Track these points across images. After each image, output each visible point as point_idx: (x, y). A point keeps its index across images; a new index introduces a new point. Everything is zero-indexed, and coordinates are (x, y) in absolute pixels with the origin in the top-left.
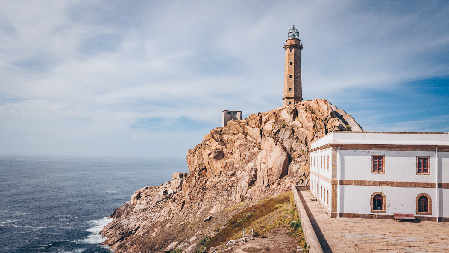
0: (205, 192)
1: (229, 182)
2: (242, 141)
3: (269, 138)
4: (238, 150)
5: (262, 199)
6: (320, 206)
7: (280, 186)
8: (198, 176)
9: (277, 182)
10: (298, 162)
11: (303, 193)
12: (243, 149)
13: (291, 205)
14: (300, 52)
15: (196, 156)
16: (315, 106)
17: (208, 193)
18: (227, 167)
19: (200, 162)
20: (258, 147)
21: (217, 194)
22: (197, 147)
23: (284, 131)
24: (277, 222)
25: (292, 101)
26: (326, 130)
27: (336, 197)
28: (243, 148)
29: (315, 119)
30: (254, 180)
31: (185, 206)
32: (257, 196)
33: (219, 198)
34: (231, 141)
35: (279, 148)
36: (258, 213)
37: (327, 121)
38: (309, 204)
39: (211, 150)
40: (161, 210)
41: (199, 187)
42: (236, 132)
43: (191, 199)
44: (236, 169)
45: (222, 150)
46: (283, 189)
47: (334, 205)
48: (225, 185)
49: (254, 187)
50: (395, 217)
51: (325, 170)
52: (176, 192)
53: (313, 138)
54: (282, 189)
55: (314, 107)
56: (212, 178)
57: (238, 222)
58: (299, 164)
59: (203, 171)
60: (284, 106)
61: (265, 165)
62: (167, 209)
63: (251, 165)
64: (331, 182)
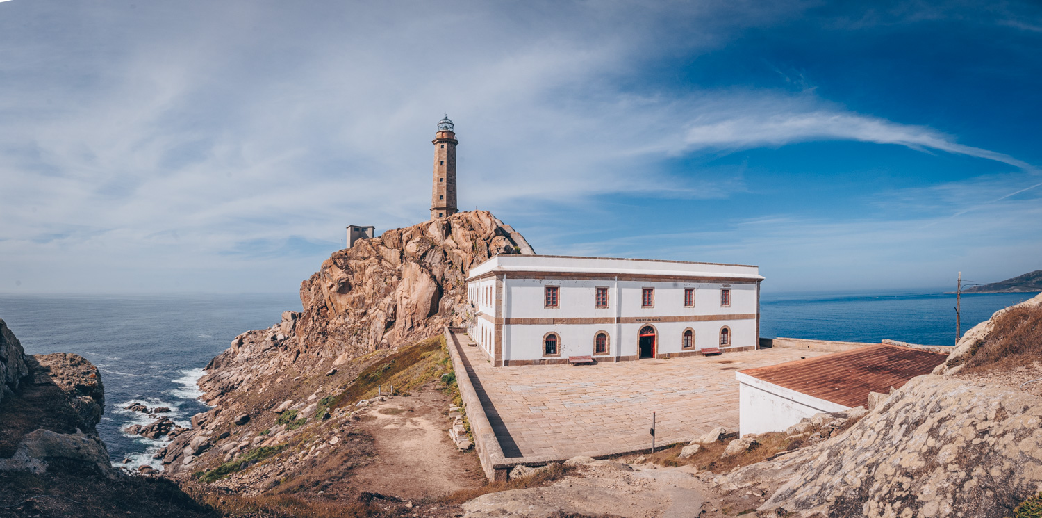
0: (327, 338)
1: (359, 324)
2: (375, 267)
3: (412, 263)
4: (371, 280)
5: (404, 344)
6: (480, 353)
7: (427, 328)
8: (316, 317)
9: (423, 323)
10: (452, 295)
11: (459, 336)
12: (376, 279)
13: (443, 353)
14: (455, 148)
15: (312, 289)
16: (474, 220)
17: (330, 340)
18: (355, 304)
19: (319, 297)
20: (397, 276)
21: (343, 340)
22: (313, 277)
23: (433, 253)
24: (424, 376)
25: (444, 212)
26: (488, 252)
27: (500, 340)
28: (376, 277)
29: (475, 238)
30: (392, 320)
31: (300, 356)
32: (397, 343)
33: (345, 346)
34: (360, 267)
35: (426, 277)
36: (398, 364)
37: (489, 240)
38: (466, 350)
39: (333, 281)
40: (269, 361)
41: (318, 331)
42: (366, 255)
43: (307, 347)
44: (368, 306)
45: (348, 281)
46: (432, 332)
47: (498, 351)
48: (352, 329)
49: (393, 330)
50: (571, 361)
51: (487, 306)
52: (288, 338)
53: (472, 262)
54: (430, 332)
55: (474, 222)
56: (335, 319)
57: (371, 376)
58: (453, 298)
59: (322, 310)
60: (433, 219)
61: (407, 300)
62: (277, 360)
63: (388, 300)
64: (494, 321)
